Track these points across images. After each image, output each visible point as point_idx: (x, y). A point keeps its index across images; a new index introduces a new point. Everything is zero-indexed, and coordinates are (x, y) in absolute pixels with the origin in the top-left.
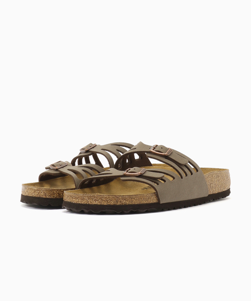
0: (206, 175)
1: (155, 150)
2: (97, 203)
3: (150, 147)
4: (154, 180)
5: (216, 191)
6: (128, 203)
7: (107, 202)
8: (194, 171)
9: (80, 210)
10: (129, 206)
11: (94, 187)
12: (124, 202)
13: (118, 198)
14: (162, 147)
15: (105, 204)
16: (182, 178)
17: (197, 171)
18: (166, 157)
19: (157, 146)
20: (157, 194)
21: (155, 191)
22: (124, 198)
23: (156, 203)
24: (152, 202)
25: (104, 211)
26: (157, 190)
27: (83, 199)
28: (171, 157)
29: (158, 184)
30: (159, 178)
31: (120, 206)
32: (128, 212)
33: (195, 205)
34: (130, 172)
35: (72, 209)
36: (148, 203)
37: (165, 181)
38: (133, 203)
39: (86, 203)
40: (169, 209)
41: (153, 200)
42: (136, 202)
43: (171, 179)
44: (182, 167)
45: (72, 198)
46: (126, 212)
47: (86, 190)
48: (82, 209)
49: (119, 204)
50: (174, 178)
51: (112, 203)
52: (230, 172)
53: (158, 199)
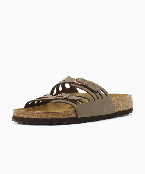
0: (113, 98)
1: (77, 81)
2: (34, 117)
3: (74, 79)
4: (74, 101)
5: (121, 110)
6: (55, 117)
7: (41, 116)
8: (104, 96)
9: (23, 122)
10: (56, 119)
11: (35, 107)
12: (52, 117)
13: (48, 114)
14: (82, 79)
15: (40, 118)
16: (95, 100)
17: (107, 96)
18: (85, 86)
19: (79, 78)
20: (76, 112)
21: (74, 109)
22: (52, 114)
23: (76, 117)
24: (72, 117)
25: (39, 122)
26: (76, 109)
27: (25, 115)
28: (88, 86)
29: (77, 105)
30: (78, 100)
31: (50, 119)
32: (56, 123)
33: (105, 119)
34: (58, 97)
35: (18, 121)
36: (69, 117)
37: (82, 102)
38: (59, 118)
39: (27, 117)
40: (85, 122)
41: (74, 115)
42: (61, 117)
43: (87, 101)
44: (95, 93)
45: (18, 113)
46: (54, 123)
47: (30, 108)
48: (25, 121)
49: (49, 118)
50: (89, 101)
51: (44, 117)
52: (133, 97)
53: (77, 115)
